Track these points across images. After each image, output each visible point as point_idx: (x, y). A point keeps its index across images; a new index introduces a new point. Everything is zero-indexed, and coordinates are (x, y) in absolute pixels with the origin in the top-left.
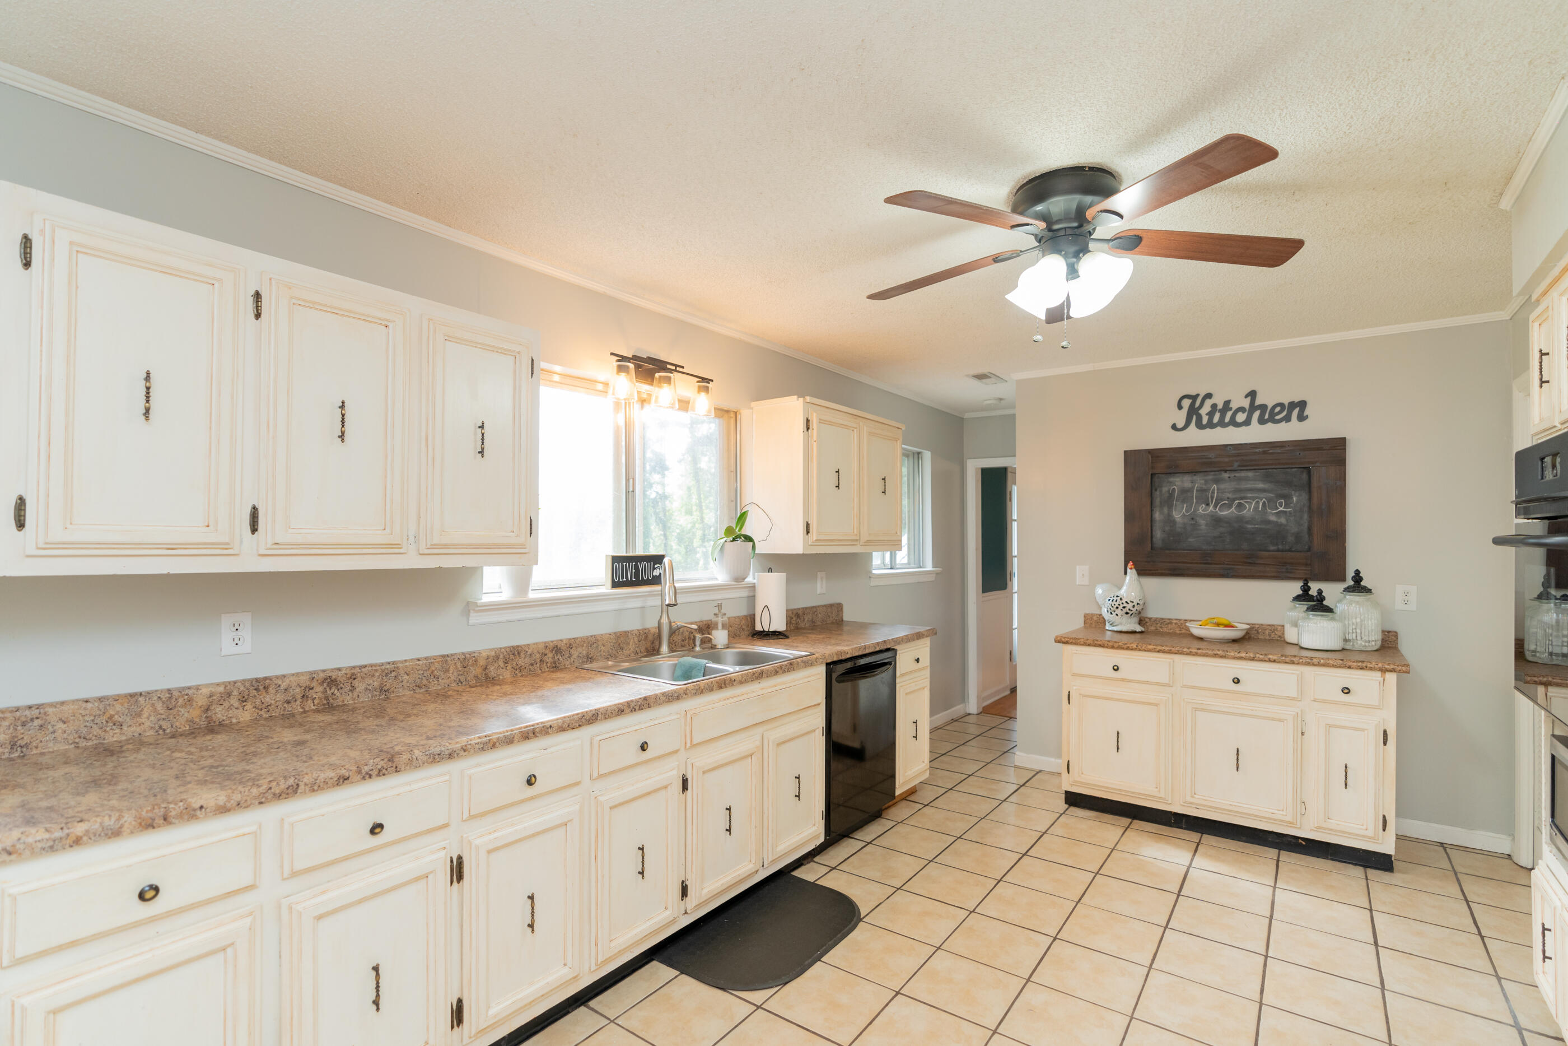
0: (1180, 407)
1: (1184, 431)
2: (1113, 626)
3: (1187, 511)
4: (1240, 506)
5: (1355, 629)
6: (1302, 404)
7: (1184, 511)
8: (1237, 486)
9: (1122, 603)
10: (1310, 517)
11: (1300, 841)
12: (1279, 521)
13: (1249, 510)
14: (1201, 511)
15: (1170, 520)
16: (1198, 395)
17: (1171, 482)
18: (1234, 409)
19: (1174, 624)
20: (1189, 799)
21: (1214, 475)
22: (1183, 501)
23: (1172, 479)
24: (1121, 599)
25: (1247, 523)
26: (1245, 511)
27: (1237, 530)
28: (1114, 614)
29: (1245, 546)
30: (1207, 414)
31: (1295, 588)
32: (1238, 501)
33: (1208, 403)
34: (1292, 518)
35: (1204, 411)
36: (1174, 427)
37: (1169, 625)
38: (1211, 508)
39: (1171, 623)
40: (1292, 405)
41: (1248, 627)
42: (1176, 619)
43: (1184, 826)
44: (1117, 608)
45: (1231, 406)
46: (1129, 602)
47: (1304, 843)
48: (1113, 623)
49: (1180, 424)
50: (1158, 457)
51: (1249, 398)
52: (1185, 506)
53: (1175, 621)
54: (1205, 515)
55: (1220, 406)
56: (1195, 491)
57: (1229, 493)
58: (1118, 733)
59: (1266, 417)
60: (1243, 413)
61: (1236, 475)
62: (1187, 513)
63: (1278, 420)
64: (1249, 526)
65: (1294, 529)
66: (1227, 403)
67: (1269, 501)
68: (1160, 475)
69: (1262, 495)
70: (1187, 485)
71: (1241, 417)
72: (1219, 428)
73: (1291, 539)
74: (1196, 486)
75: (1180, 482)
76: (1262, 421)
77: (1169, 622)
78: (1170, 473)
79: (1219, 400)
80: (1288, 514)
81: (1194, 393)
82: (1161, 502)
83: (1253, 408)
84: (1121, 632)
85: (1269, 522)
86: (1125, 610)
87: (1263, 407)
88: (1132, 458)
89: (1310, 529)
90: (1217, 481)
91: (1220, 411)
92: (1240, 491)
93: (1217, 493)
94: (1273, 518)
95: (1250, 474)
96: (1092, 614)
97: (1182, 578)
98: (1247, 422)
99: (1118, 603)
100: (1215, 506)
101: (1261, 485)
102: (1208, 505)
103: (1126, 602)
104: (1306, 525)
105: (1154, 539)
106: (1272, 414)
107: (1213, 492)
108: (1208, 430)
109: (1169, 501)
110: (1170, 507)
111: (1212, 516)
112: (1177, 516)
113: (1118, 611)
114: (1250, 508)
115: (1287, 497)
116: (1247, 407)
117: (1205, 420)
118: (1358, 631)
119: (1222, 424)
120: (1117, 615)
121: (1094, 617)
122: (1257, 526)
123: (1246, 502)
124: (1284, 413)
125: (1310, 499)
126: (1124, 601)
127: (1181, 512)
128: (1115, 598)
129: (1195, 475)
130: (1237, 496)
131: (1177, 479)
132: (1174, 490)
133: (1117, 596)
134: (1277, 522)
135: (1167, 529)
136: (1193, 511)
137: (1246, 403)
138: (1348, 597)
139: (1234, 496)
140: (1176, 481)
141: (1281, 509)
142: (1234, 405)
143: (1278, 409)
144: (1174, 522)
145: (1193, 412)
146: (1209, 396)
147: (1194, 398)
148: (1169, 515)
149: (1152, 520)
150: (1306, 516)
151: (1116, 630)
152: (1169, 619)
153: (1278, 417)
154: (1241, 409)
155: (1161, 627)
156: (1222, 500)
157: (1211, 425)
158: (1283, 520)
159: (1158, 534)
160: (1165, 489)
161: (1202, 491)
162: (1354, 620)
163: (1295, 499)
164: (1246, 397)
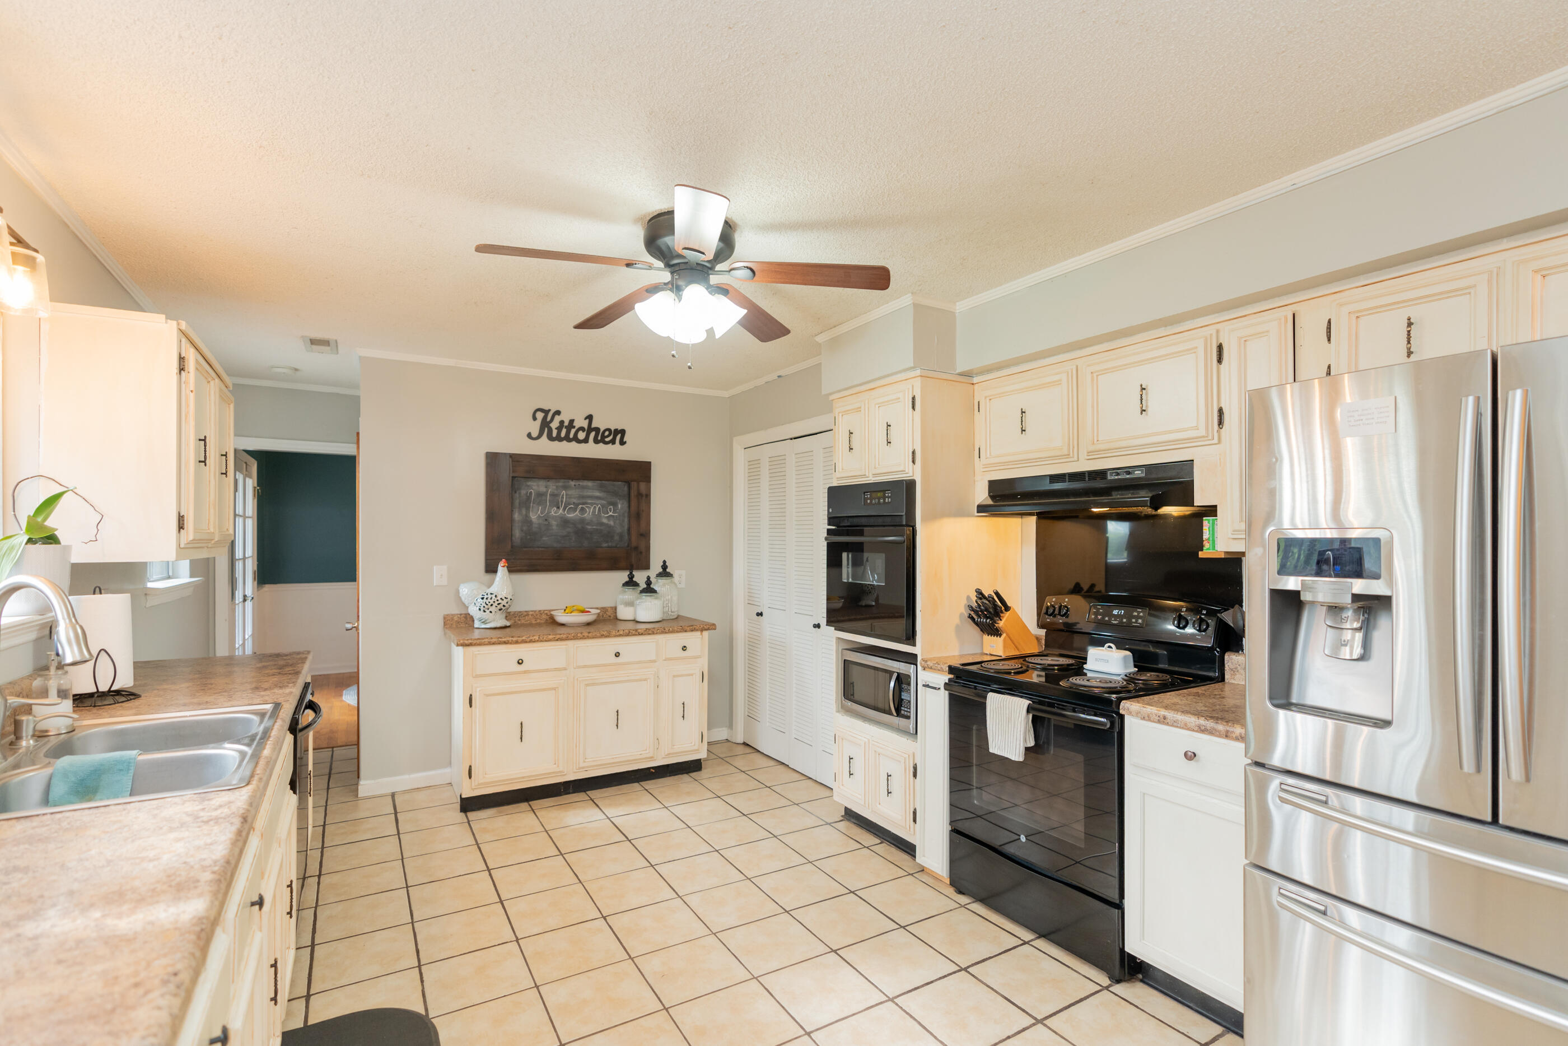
0: (535, 418)
1: (539, 440)
2: (486, 624)
3: (542, 513)
4: (583, 510)
5: (668, 604)
6: (623, 432)
7: (539, 512)
8: (581, 493)
9: (498, 600)
10: (629, 521)
11: (652, 770)
12: (609, 523)
13: (588, 515)
14: (553, 513)
15: (527, 521)
16: (550, 410)
17: (528, 486)
18: (576, 428)
19: (530, 616)
20: (582, 765)
21: (564, 482)
22: (539, 504)
23: (529, 483)
24: (496, 596)
25: (588, 524)
26: (585, 515)
27: (580, 530)
28: (488, 612)
29: (586, 544)
30: (556, 429)
31: (623, 576)
32: (581, 506)
33: (557, 419)
34: (618, 521)
35: (554, 425)
36: (529, 436)
37: (526, 617)
38: (561, 511)
39: (528, 615)
40: (617, 432)
41: (599, 611)
42: (532, 611)
43: (571, 791)
44: (492, 605)
45: (574, 424)
46: (503, 598)
47: (654, 771)
48: (486, 620)
49: (535, 434)
50: (518, 461)
51: (587, 420)
52: (540, 508)
53: (531, 613)
54: (556, 516)
55: (566, 423)
56: (548, 495)
57: (575, 498)
58: (522, 724)
59: (599, 438)
60: (583, 432)
61: (581, 484)
62: (542, 514)
63: (607, 442)
64: (589, 527)
65: (618, 530)
66: (572, 421)
67: (603, 507)
68: (519, 479)
69: (598, 502)
70: (543, 489)
71: (582, 435)
72: (565, 442)
73: (616, 538)
74: (550, 490)
75: (537, 486)
76: (596, 441)
77: (527, 613)
78: (529, 478)
79: (566, 417)
80: (615, 518)
81: (547, 409)
82: (519, 504)
83: (590, 429)
84: (495, 628)
85: (602, 524)
86: (499, 607)
87: (597, 430)
88: (493, 459)
89: (629, 529)
90: (565, 488)
91: (566, 427)
92: (583, 497)
93: (566, 498)
94: (605, 521)
95: (590, 484)
96: (452, 615)
97: (538, 573)
98: (586, 441)
99: (493, 600)
100: (564, 510)
101: (597, 494)
102: (558, 508)
103: (501, 599)
104: (626, 527)
105: (513, 538)
106: (603, 437)
107: (563, 497)
108: (556, 442)
109: (526, 503)
110: (528, 509)
111: (561, 518)
112: (533, 517)
113: (492, 609)
114: (590, 512)
115: (614, 504)
116: (586, 427)
117: (555, 433)
118: (669, 605)
119: (567, 439)
120: (491, 612)
121: (455, 618)
122: (594, 527)
123: (587, 507)
124: (611, 438)
125: (629, 507)
126: (499, 598)
127: (537, 513)
128: (490, 596)
129: (548, 481)
130: (581, 501)
131: (535, 484)
132: (531, 493)
133: (491, 594)
134: (607, 524)
135: (525, 528)
136: (547, 513)
137: (585, 424)
138: (660, 581)
139: (579, 502)
140: (532, 485)
141: (611, 514)
142: (577, 424)
143: (607, 433)
144: (530, 522)
145: (545, 424)
146: (558, 413)
147: (546, 412)
148: (527, 516)
149: (512, 520)
150: (626, 520)
151: (489, 627)
152: (526, 612)
153: (607, 440)
154: (582, 429)
155: (519, 620)
156: (569, 504)
157: (559, 438)
158: (612, 523)
159: (517, 533)
160: (523, 492)
161: (554, 495)
162: (667, 598)
163: (619, 506)
164: (585, 419)
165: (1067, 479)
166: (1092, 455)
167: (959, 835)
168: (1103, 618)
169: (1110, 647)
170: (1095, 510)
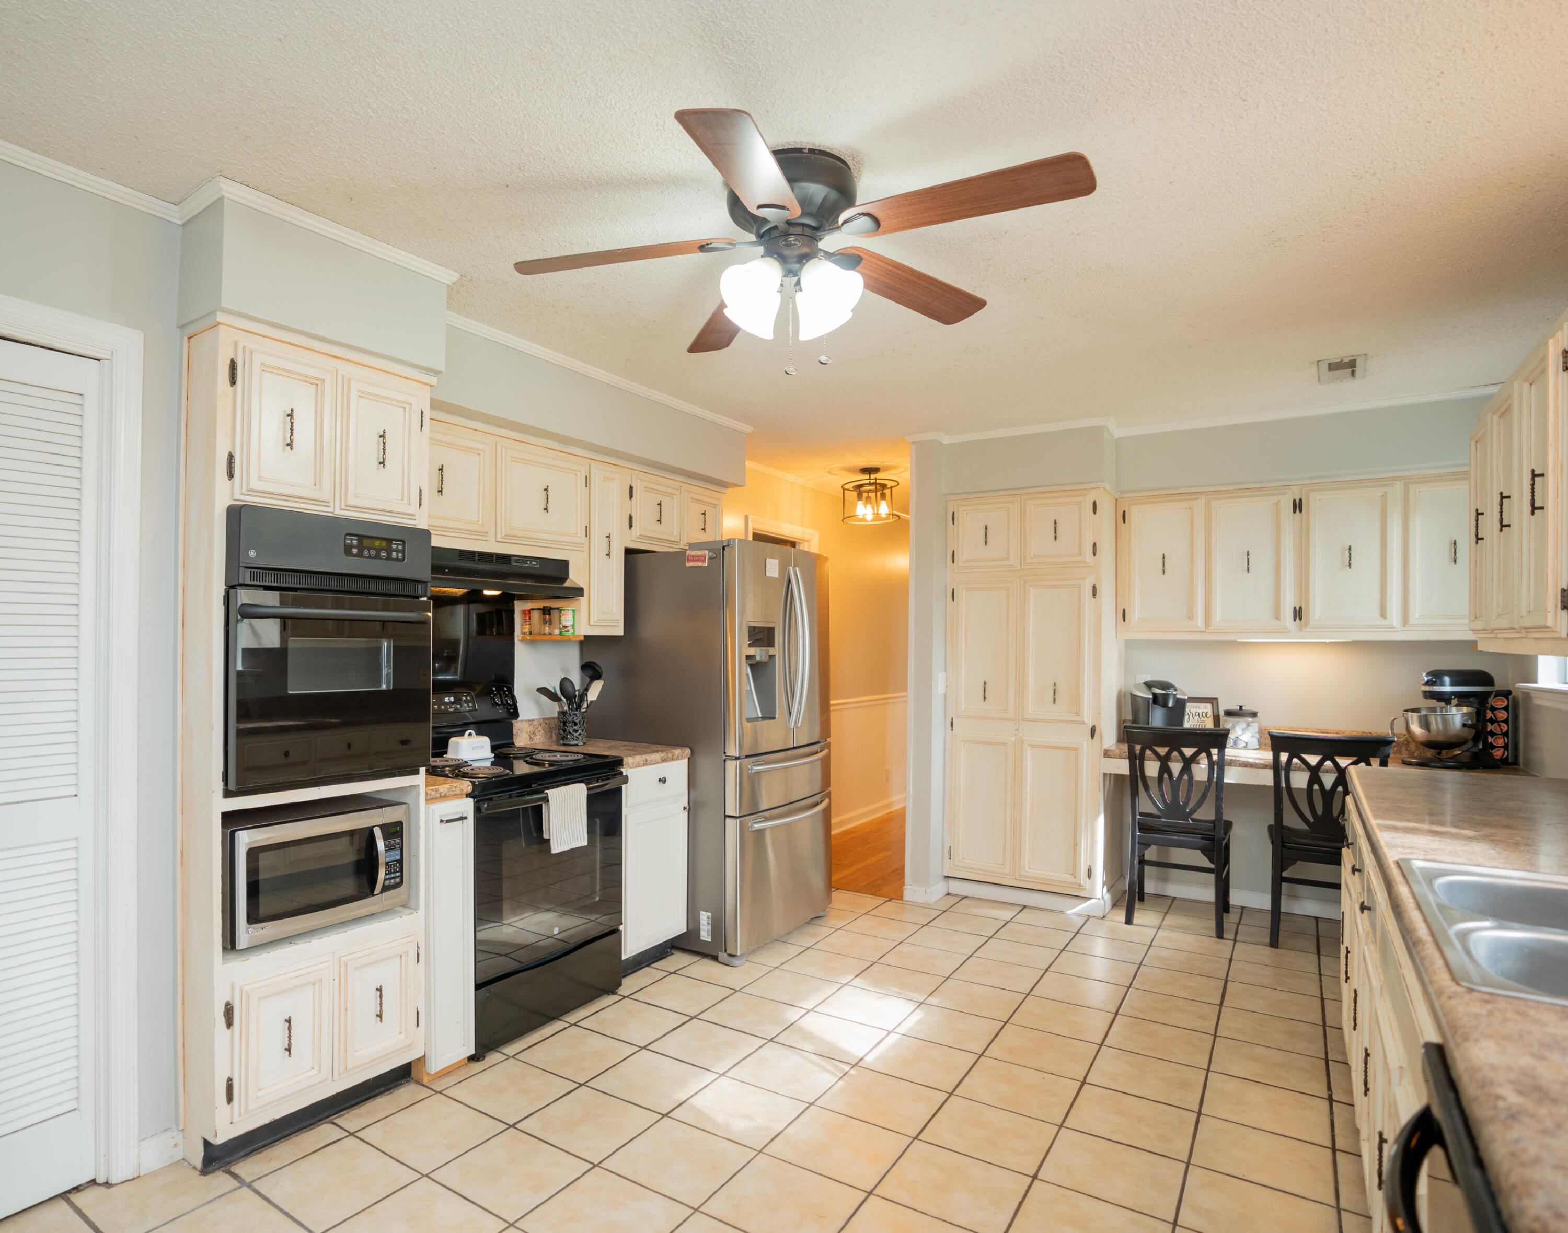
165: (477, 556)
166: (509, 539)
167: (487, 986)
168: (439, 708)
169: (470, 734)
170: (486, 592)
